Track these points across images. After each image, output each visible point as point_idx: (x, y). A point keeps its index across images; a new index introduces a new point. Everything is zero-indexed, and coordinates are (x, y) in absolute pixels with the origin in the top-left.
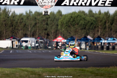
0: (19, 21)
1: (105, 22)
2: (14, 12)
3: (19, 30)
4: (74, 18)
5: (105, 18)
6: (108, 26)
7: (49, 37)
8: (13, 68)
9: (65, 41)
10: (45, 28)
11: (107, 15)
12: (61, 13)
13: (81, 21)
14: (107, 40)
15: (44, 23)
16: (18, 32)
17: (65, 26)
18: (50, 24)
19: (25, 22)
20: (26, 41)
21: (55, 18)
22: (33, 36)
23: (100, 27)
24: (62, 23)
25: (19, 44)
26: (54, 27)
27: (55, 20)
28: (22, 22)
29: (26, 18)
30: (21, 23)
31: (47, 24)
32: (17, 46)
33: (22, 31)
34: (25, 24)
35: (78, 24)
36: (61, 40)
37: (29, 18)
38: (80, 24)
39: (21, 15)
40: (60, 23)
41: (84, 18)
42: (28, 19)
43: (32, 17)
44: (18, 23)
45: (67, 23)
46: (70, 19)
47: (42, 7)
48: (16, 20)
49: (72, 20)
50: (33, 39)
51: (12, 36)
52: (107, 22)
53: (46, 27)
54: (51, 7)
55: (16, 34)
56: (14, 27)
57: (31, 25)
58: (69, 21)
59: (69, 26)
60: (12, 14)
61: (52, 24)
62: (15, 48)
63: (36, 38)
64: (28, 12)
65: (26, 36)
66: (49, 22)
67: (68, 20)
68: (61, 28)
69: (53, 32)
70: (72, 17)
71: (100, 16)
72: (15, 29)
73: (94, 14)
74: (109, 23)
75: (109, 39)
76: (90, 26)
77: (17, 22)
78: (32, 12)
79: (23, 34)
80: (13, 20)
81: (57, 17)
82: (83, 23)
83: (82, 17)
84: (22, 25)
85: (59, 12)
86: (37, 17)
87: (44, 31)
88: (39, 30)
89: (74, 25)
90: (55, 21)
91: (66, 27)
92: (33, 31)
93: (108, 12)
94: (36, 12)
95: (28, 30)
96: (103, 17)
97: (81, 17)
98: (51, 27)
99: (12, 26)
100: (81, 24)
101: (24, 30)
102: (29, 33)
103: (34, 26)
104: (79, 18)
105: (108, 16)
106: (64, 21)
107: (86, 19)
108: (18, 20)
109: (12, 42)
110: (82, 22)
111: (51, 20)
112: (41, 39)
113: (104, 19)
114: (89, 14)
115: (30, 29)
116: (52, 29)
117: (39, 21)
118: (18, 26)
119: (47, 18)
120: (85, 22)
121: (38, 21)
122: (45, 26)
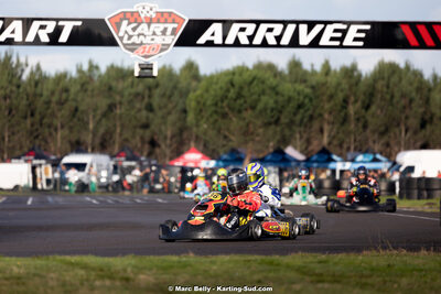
0: (55, 99)
1: (346, 101)
2: (38, 68)
3: (56, 130)
4: (241, 88)
5: (345, 85)
6: (355, 113)
7: (157, 150)
8: (37, 257)
9: (212, 164)
10: (144, 121)
11: (351, 77)
12: (197, 69)
13: (264, 99)
14: (353, 161)
15: (138, 105)
16: (50, 134)
17: (211, 115)
18: (160, 108)
19: (74, 100)
20: (80, 167)
21: (175, 87)
22: (102, 147)
23: (326, 116)
24: (198, 103)
25: (57, 175)
26: (172, 118)
27: (176, 93)
28: (66, 100)
29: (79, 87)
30: (61, 103)
31: (150, 108)
32: (48, 181)
33: (66, 132)
34: (76, 110)
35: (253, 108)
36: (196, 162)
37: (90, 87)
38: (260, 106)
39: (62, 77)
40: (193, 104)
41: (274, 89)
42: (86, 91)
43: (97, 83)
44: (53, 105)
45: (216, 104)
46: (228, 91)
47: (132, 50)
48: (45, 93)
49: (232, 94)
50: (104, 160)
51: (34, 150)
52: (352, 99)
53: (147, 118)
54: (162, 50)
55: (46, 142)
56: (37, 117)
57: (95, 110)
58: (224, 98)
59: (224, 116)
60: (32, 73)
61: (165, 106)
62: (43, 190)
63: (112, 157)
64: (85, 67)
65: (78, 147)
66: (156, 101)
67: (220, 93)
68: (198, 121)
69: (169, 134)
70: (233, 85)
71: (329, 79)
72: (41, 124)
73: (306, 72)
74: (359, 104)
75: (360, 158)
76: (295, 114)
77: (48, 103)
78: (97, 68)
79: (70, 142)
80: (35, 95)
81: (183, 84)
82: (271, 103)
83: (268, 83)
84: (65, 112)
85: (191, 67)
86: (114, 84)
87: (140, 131)
88: (123, 126)
89: (240, 111)
90: (176, 97)
91: (215, 117)
92: (102, 131)
93: (354, 68)
94: (112, 68)
95: (86, 129)
96: (339, 84)
97: (263, 82)
98: (163, 117)
99: (32, 115)
100: (265, 109)
101: (71, 128)
102: (88, 138)
103: (105, 115)
104: (256, 88)
105: (353, 81)
106: (206, 95)
107: (280, 89)
108: (53, 93)
109: (34, 168)
110: (268, 101)
111: (164, 95)
112: (128, 159)
113: (342, 91)
114: (290, 72)
115: (91, 126)
116: (165, 123)
117: (122, 96)
118: (53, 115)
119: (150, 89)
120: (276, 102)
121: (118, 98)
122: (144, 113)
